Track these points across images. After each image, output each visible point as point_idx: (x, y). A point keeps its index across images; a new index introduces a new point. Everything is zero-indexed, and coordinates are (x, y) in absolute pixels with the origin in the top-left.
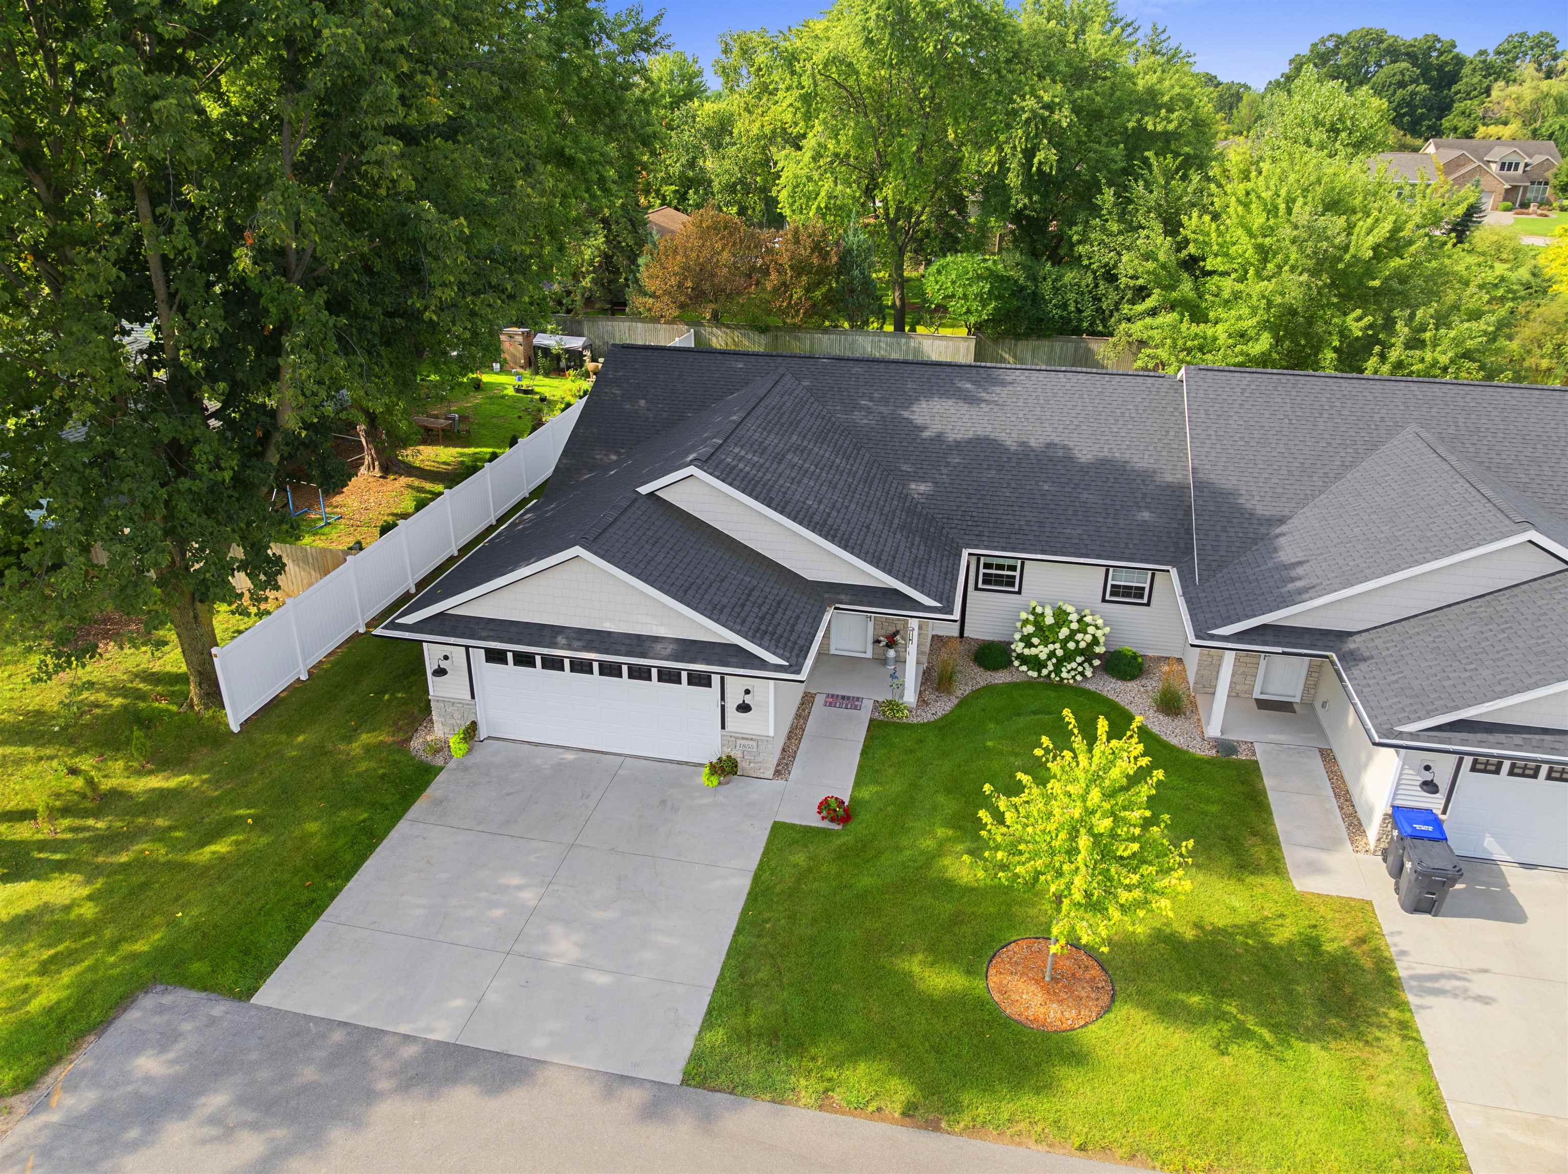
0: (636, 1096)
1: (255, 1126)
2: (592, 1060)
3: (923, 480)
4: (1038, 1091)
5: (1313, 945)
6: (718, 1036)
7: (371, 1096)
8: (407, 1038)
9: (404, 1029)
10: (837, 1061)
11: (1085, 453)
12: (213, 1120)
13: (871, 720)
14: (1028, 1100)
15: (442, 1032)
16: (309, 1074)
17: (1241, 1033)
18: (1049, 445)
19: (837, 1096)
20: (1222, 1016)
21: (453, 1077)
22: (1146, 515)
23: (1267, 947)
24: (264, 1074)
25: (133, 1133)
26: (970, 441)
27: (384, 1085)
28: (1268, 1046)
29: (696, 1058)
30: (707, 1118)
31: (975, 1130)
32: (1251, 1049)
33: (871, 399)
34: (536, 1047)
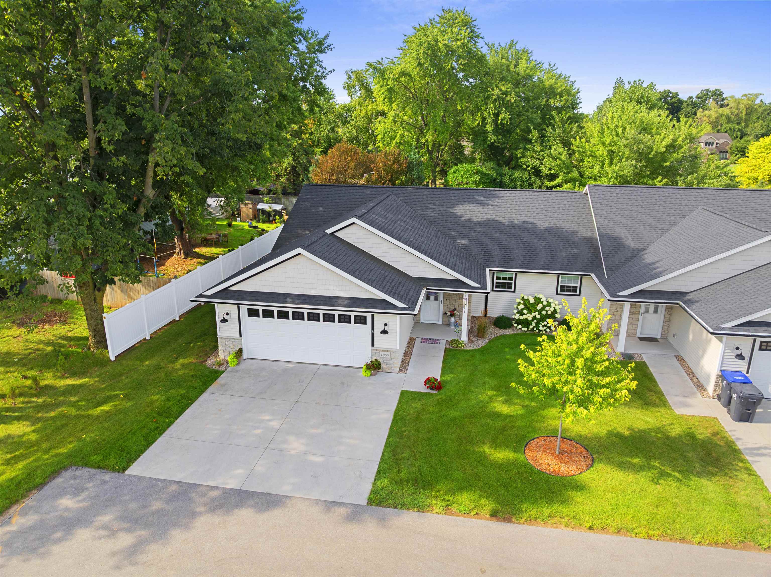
0: (343, 510)
1: (129, 530)
2: (316, 495)
3: (463, 238)
4: (562, 503)
5: (692, 436)
6: (384, 482)
7: (194, 515)
8: (213, 488)
9: (211, 483)
10: (452, 492)
11: (542, 225)
12: (104, 527)
13: (446, 349)
14: (556, 508)
15: (232, 484)
16: (157, 505)
17: (663, 475)
18: (524, 222)
19: (454, 508)
20: (651, 468)
21: (240, 504)
22: (576, 251)
23: (668, 437)
24: (133, 506)
25: (58, 535)
26: (484, 221)
27: (200, 509)
28: (679, 480)
29: (375, 492)
30: (383, 520)
32: (671, 481)
33: (435, 205)
34: (285, 490)
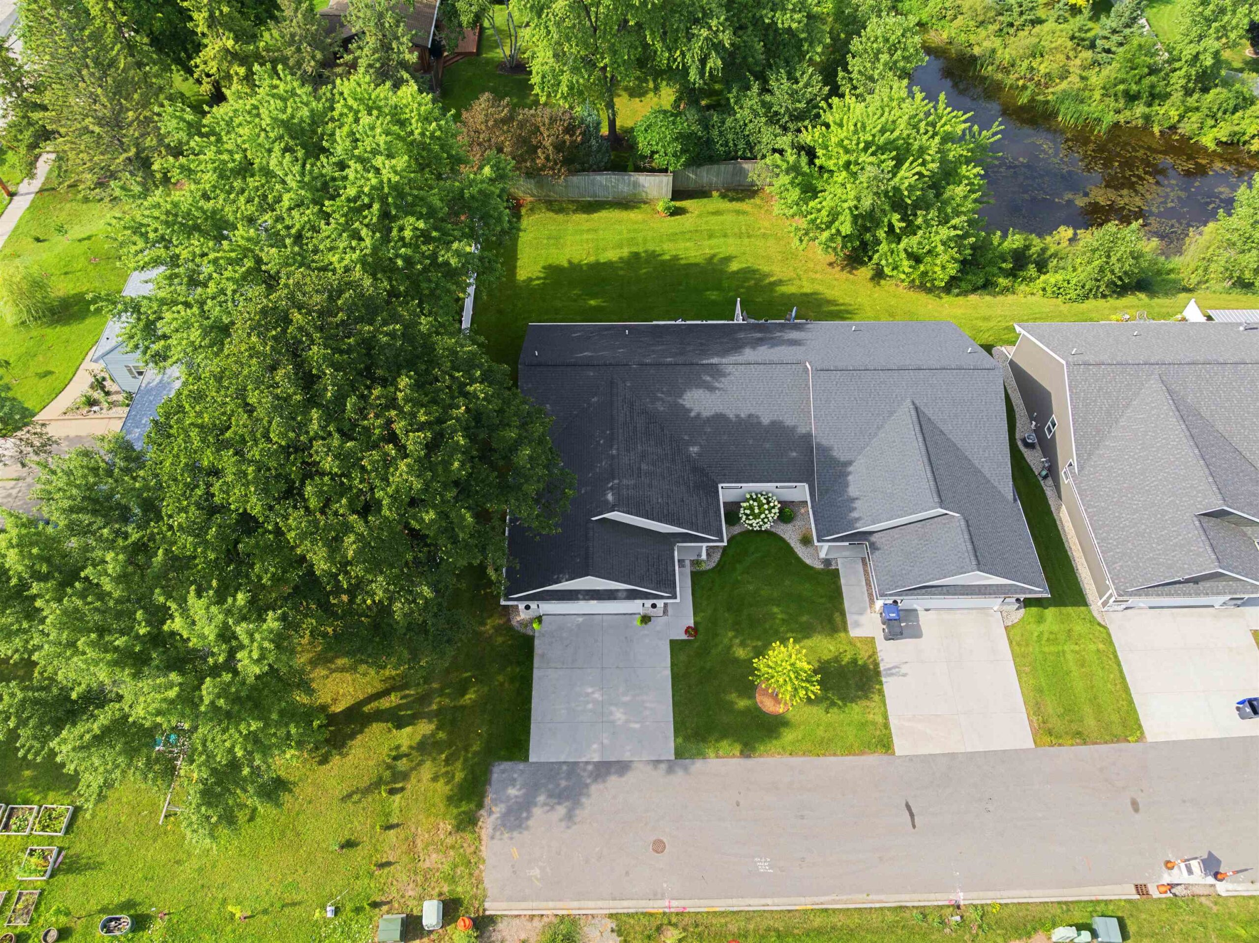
0: (663, 766)
1: (559, 803)
2: (645, 758)
4: (776, 738)
6: (680, 740)
7: (587, 786)
8: (587, 763)
9: (584, 759)
10: (717, 741)
12: (545, 804)
13: (692, 572)
14: (774, 742)
15: (596, 758)
16: (563, 783)
17: (833, 704)
19: (721, 753)
21: (608, 773)
24: (551, 786)
25: (524, 815)
27: (588, 781)
28: (840, 707)
29: (676, 749)
30: (686, 769)
31: (760, 756)
32: (835, 710)
34: (627, 757)
